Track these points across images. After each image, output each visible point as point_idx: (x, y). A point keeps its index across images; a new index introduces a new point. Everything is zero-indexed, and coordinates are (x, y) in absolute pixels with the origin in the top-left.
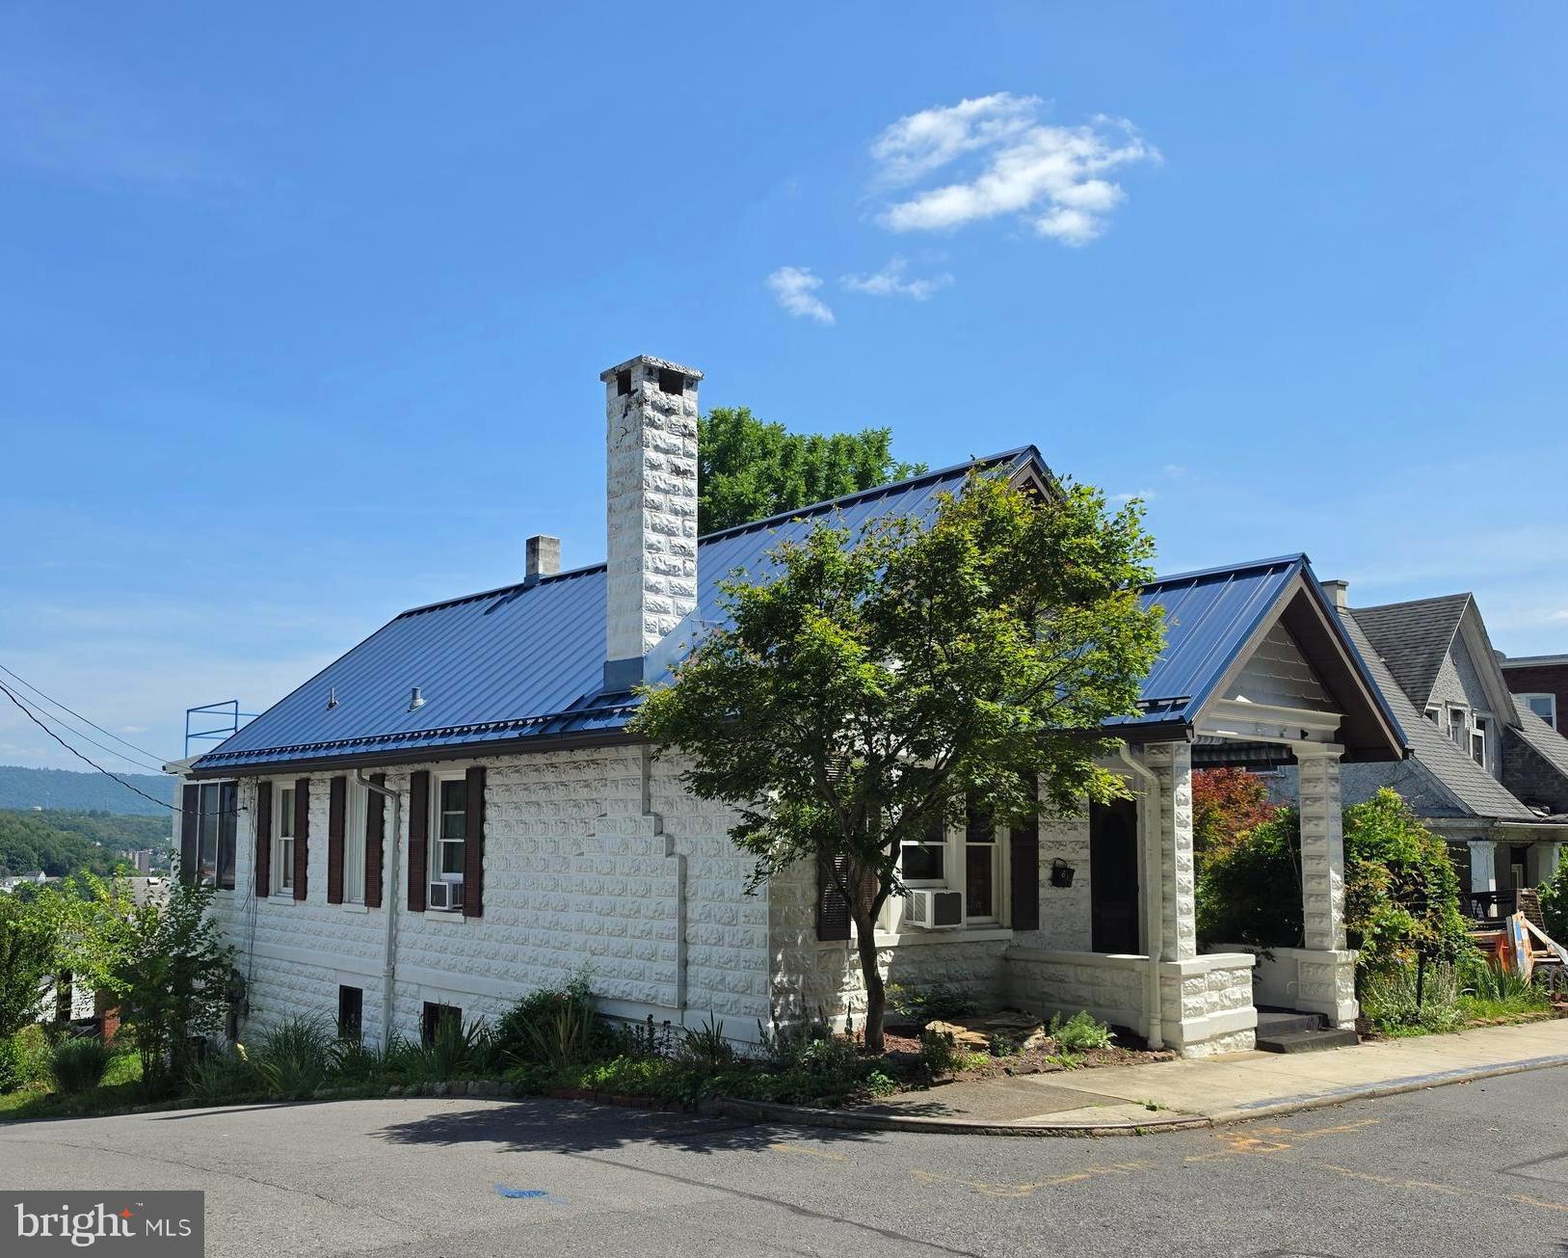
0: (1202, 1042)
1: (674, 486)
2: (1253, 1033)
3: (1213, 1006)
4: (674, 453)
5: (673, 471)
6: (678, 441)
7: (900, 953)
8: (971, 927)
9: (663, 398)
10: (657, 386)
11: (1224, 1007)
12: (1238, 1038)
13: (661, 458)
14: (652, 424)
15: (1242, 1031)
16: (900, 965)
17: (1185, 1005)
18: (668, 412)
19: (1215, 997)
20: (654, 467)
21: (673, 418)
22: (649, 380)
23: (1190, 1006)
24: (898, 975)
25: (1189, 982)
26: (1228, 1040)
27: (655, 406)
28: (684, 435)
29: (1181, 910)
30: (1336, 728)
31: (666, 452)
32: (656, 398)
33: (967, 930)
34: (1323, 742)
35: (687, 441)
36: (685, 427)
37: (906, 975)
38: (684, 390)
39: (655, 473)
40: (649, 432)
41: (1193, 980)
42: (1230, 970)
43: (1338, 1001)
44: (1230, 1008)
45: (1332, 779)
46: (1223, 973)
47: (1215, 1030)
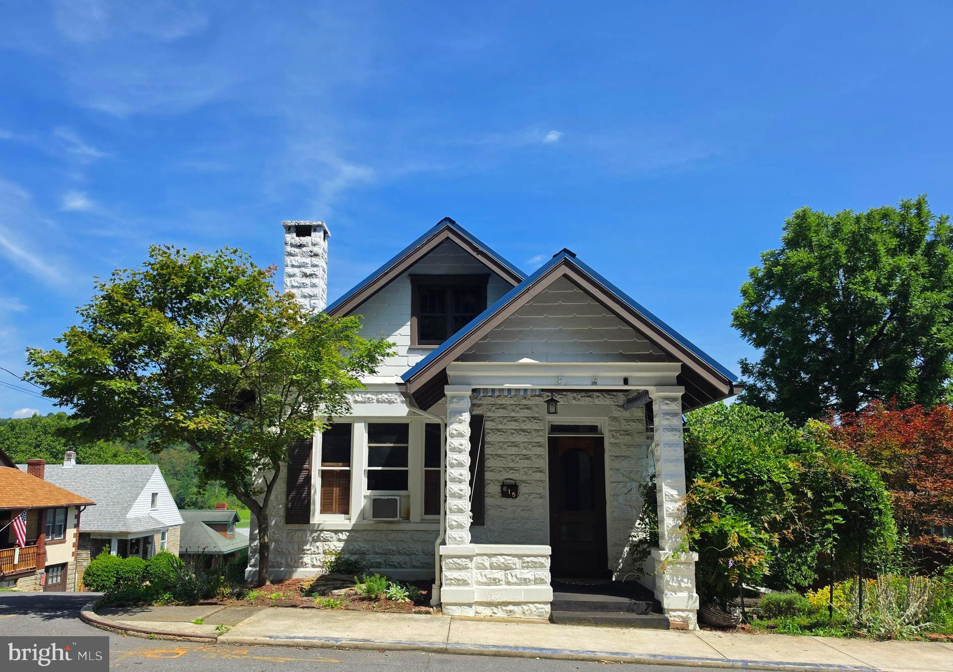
0: (470, 605)
1: (303, 283)
2: (548, 608)
3: (496, 581)
4: (304, 266)
5: (303, 276)
6: (308, 260)
7: (353, 534)
8: (423, 521)
9: (298, 240)
10: (294, 235)
11: (508, 583)
12: (525, 607)
13: (296, 270)
14: (290, 254)
15: (533, 603)
16: (355, 542)
17: (446, 576)
18: (300, 246)
19: (499, 574)
20: (290, 276)
21: (304, 249)
22: (289, 233)
23: (450, 577)
24: (351, 547)
25: (451, 560)
26: (511, 608)
27: (292, 245)
28: (311, 256)
29: (450, 509)
30: (677, 374)
31: (299, 267)
32: (293, 241)
33: (421, 523)
34: (655, 385)
35: (313, 259)
36: (311, 252)
37: (358, 548)
38: (312, 233)
39: (292, 279)
40: (288, 260)
41: (455, 560)
42: (520, 557)
43: (666, 591)
44: (515, 584)
45: (667, 414)
46: (506, 557)
47: (493, 598)
